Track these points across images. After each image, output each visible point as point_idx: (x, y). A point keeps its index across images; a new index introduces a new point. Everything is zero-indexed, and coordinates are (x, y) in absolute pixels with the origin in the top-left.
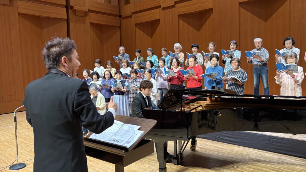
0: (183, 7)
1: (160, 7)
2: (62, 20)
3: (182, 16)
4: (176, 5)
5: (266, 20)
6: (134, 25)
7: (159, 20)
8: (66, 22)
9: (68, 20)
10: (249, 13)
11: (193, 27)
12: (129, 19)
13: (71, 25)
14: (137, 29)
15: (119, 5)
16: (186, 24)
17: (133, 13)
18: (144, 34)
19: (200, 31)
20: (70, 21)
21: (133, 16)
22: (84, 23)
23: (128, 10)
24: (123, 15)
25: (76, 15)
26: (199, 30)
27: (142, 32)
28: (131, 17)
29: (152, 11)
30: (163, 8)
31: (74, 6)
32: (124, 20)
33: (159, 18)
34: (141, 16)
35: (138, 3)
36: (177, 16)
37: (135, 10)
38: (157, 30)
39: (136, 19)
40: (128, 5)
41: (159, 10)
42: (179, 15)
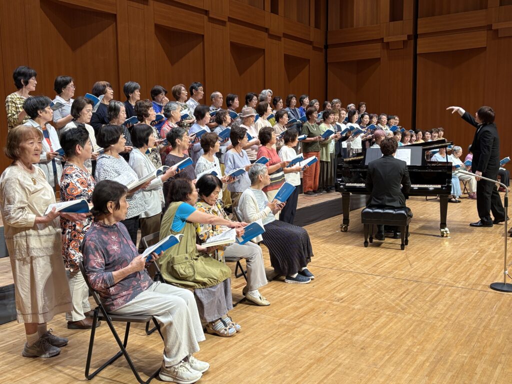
5: (75, 48)
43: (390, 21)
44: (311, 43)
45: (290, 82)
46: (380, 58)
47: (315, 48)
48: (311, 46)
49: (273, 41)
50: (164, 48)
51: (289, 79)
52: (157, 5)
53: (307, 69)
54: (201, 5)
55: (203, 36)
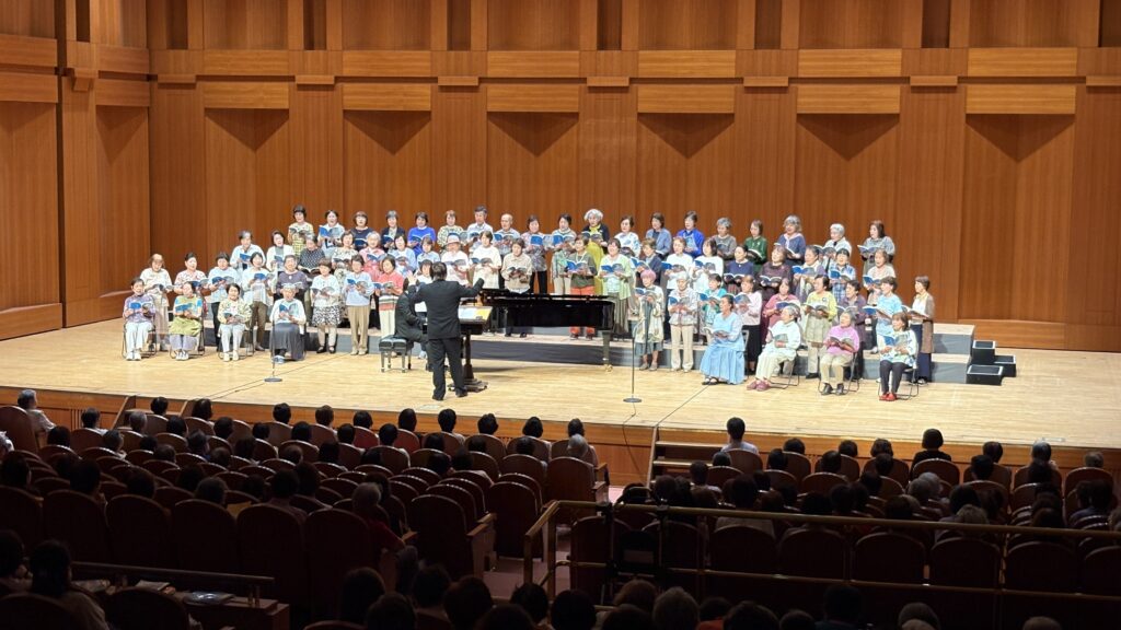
0: (355, 93)
1: (292, 79)
2: (48, 105)
3: (354, 116)
4: (339, 84)
5: (537, 154)
6: (202, 112)
7: (287, 111)
8: (55, 110)
9: (59, 106)
10: (507, 136)
11: (380, 142)
12: (185, 92)
13: (66, 116)
14: (211, 124)
15: (147, 47)
16: (363, 135)
17: (199, 78)
18: (232, 137)
19: (397, 155)
20: (64, 106)
21: (200, 84)
22: (86, 110)
23: (178, 65)
24: (162, 78)
25: (75, 88)
26: (393, 152)
27: (225, 133)
28: (190, 86)
29: (266, 84)
30: (298, 85)
31: (77, 70)
32: (165, 93)
33: (286, 107)
34: (228, 92)
35: (219, 55)
36: (341, 113)
37: (208, 71)
38: (277, 135)
39: (206, 96)
40: (183, 52)
41: (289, 87)
42: (345, 112)
45: (1017, 160)
49: (927, 96)
50: (666, 139)
51: (1016, 154)
52: (644, 91)
53: (1069, 132)
54: (732, 73)
55: (733, 115)
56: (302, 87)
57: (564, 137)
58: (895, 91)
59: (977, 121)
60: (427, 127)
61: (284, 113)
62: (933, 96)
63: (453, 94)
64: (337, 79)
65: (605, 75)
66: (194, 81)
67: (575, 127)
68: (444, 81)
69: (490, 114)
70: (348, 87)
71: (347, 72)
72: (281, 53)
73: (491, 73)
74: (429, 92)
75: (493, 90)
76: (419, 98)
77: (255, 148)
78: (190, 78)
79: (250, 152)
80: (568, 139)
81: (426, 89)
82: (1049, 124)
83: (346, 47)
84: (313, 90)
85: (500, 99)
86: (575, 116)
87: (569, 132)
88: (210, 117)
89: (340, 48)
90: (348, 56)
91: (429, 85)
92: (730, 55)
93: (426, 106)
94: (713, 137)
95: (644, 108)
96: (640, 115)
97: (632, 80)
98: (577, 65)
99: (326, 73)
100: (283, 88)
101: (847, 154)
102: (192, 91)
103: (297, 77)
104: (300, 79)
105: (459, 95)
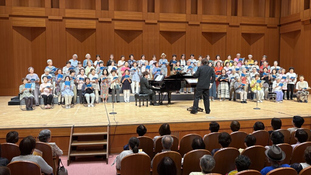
1: (47, 17)
4: (64, 20)
6: (12, 27)
7: (45, 28)
10: (120, 37)
12: (4, 20)
14: (15, 33)
16: (72, 36)
17: (10, 16)
18: (23, 37)
21: (10, 18)
23: (1, 11)
26: (81, 42)
27: (20, 35)
28: (7, 18)
30: (49, 19)
33: (45, 27)
34: (21, 21)
35: (18, 8)
36: (65, 28)
37: (14, 13)
38: (40, 36)
39: (13, 22)
40: (3, 7)
41: (46, 20)
42: (66, 28)
43: (304, 10)
44: (266, 25)
45: (250, 45)
46: (300, 30)
47: (268, 28)
48: (266, 27)
49: (233, 28)
50: (166, 38)
51: (250, 44)
52: (161, 24)
53: (263, 38)
54: (185, 20)
55: (185, 32)
56: (50, 20)
57: (137, 38)
58: (226, 26)
59: (243, 34)
60: (94, 33)
61: (44, 29)
62: (234, 28)
63: (103, 24)
64: (63, 18)
65: (150, 20)
66: (8, 17)
67: (141, 35)
68: (100, 19)
69: (115, 30)
70: (67, 20)
71: (67, 16)
72: (43, 9)
73: (116, 17)
74: (95, 23)
75: (116, 23)
76: (92, 24)
77: (32, 41)
78: (7, 16)
79: (29, 41)
80: (139, 38)
81: (94, 22)
82: (258, 36)
83: (66, 8)
84: (54, 21)
85: (118, 25)
86: (141, 31)
87: (139, 36)
88: (14, 29)
89: (64, 8)
90: (67, 11)
91: (95, 21)
92: (184, 15)
93: (94, 27)
94: (179, 38)
95: (161, 29)
96: (160, 31)
97: (158, 21)
98: (142, 16)
99: (59, 16)
100: (44, 20)
101: (212, 43)
102: (7, 20)
103: (49, 16)
104: (50, 17)
105: (105, 24)
